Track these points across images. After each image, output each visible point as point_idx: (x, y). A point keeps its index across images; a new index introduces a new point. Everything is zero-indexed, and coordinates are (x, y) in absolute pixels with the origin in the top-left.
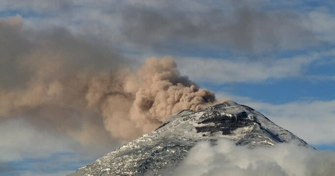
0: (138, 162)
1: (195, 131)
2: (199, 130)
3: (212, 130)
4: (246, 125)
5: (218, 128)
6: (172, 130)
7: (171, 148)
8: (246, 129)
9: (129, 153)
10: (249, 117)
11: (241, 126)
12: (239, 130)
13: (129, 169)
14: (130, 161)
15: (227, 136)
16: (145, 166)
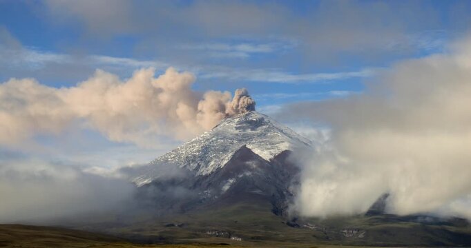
0: (202, 147)
1: (234, 129)
2: (237, 128)
3: (244, 129)
4: (264, 125)
5: (248, 127)
6: (221, 129)
7: (221, 139)
8: (264, 127)
9: (196, 142)
10: (266, 120)
11: (261, 125)
12: (260, 128)
13: (198, 151)
14: (197, 147)
15: (253, 132)
16: (206, 150)
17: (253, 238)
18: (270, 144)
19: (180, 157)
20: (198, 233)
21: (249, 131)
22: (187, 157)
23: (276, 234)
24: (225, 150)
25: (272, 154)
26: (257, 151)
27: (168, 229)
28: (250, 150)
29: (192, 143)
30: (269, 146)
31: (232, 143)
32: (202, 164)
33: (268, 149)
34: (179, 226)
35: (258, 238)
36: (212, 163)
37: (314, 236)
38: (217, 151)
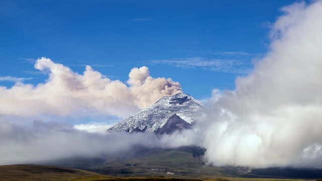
0: (148, 115)
2: (170, 103)
3: (175, 103)
5: (177, 102)
6: (160, 104)
7: (160, 110)
8: (188, 102)
9: (145, 112)
10: (188, 98)
11: (186, 101)
12: (185, 103)
13: (146, 118)
14: (145, 115)
15: (181, 105)
16: (150, 117)
17: (181, 173)
18: (191, 113)
19: (134, 122)
20: (146, 170)
21: (178, 105)
22: (139, 122)
23: (195, 170)
24: (163, 117)
25: (192, 119)
26: (183, 117)
27: (127, 167)
28: (178, 117)
29: (142, 112)
30: (191, 114)
31: (167, 113)
32: (148, 126)
33: (190, 116)
34: (135, 165)
35: (184, 173)
36: (155, 125)
37: (220, 171)
38: (158, 118)
